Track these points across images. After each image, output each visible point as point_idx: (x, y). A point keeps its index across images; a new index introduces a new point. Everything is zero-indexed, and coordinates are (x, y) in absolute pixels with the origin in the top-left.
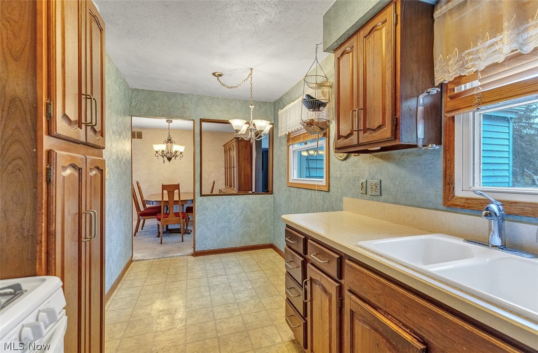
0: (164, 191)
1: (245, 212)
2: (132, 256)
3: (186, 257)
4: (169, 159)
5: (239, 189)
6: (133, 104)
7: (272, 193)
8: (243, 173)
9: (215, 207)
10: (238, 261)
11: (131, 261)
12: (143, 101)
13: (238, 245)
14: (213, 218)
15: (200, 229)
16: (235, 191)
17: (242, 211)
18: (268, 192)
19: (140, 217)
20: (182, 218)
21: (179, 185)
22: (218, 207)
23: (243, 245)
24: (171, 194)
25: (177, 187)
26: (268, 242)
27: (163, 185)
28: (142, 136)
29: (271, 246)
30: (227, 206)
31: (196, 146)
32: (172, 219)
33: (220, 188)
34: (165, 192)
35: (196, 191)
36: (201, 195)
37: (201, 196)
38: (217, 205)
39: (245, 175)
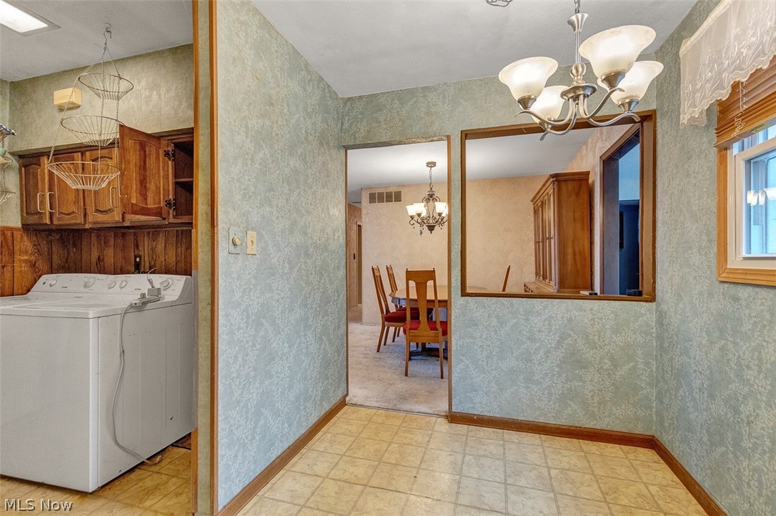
0: (410, 281)
1: (569, 341)
2: (347, 395)
3: (434, 419)
4: (431, 228)
5: (562, 284)
6: (346, 125)
7: (652, 299)
8: (570, 250)
9: (494, 322)
10: (549, 468)
11: (342, 404)
12: (360, 117)
13: (552, 420)
14: (489, 346)
15: (462, 366)
16: (552, 288)
17: (560, 337)
18: (640, 294)
19: (386, 323)
20: (441, 333)
21: (434, 271)
22: (501, 323)
23: (563, 421)
24: (421, 288)
25: (431, 275)
26: (639, 429)
27: (407, 271)
28: (401, 198)
29: (651, 443)
30: (523, 322)
31: (453, 190)
32: (425, 333)
33: (527, 280)
34: (412, 284)
35: (453, 285)
36: (464, 293)
37: (462, 296)
38: (498, 317)
39: (574, 254)
